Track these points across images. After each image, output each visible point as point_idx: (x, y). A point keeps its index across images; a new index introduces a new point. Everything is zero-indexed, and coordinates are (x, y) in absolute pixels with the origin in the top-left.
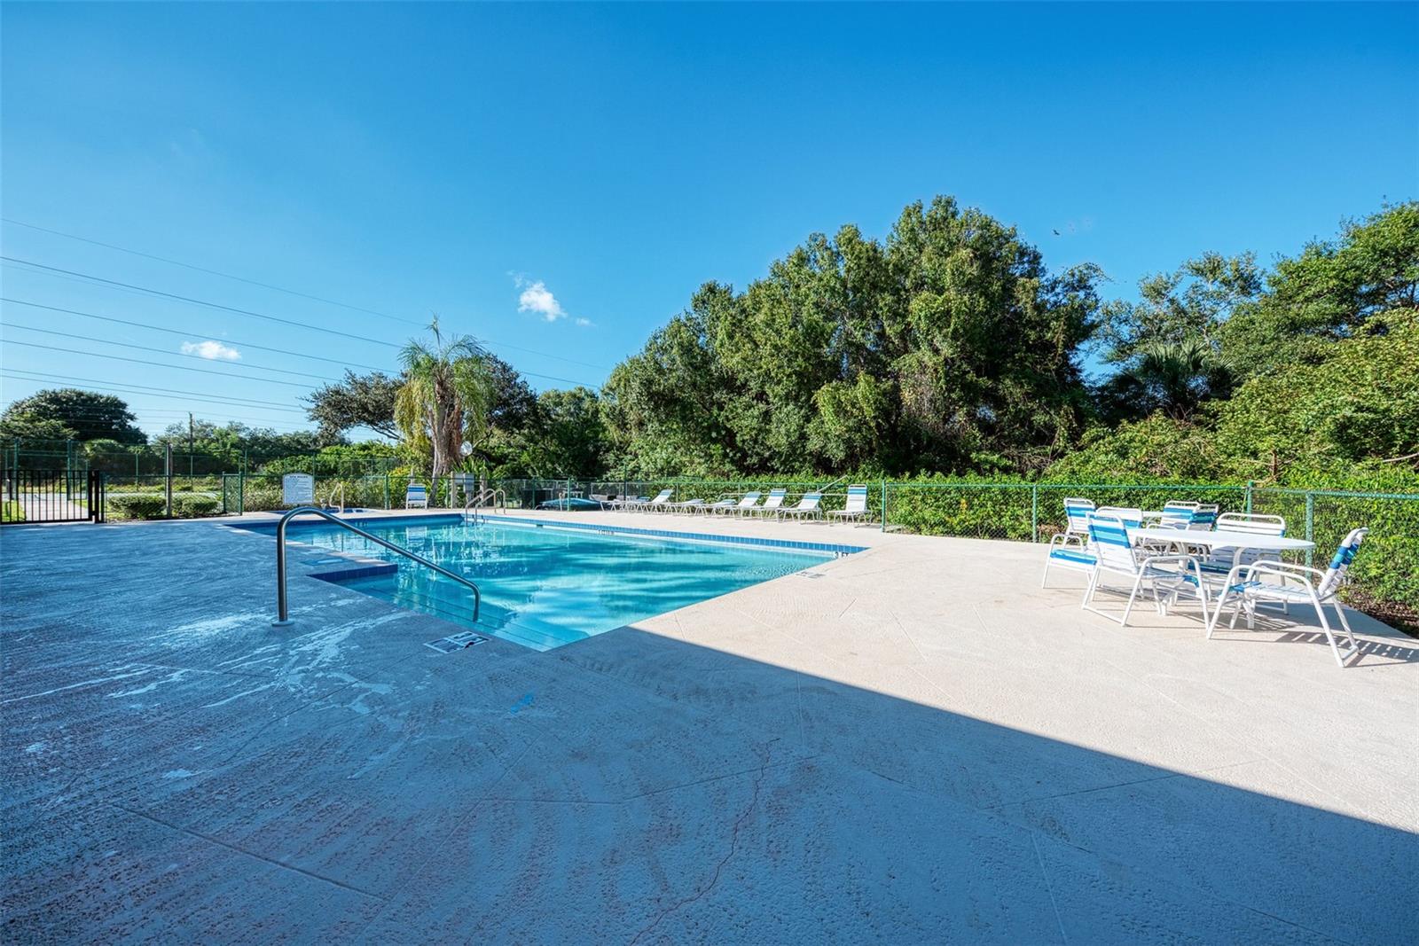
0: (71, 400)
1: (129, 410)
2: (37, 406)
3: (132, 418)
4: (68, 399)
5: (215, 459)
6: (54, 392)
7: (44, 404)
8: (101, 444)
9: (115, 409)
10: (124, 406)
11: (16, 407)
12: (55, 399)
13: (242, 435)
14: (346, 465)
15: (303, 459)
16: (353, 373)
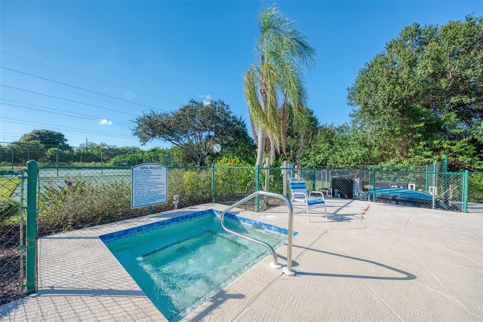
0: (44, 133)
1: (65, 137)
2: (32, 135)
3: (66, 140)
4: (43, 133)
5: (95, 156)
6: (38, 131)
7: (35, 135)
8: (54, 150)
9: (60, 137)
10: (63, 136)
11: (25, 136)
12: (38, 133)
13: (105, 147)
14: (146, 158)
15: (128, 155)
16: (154, 111)
